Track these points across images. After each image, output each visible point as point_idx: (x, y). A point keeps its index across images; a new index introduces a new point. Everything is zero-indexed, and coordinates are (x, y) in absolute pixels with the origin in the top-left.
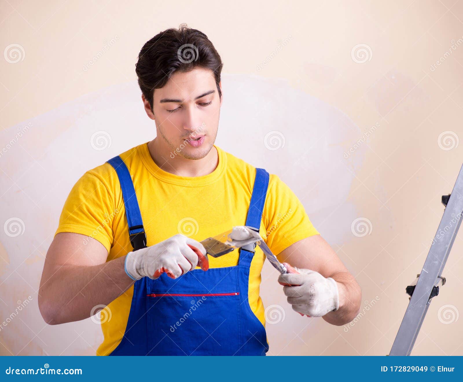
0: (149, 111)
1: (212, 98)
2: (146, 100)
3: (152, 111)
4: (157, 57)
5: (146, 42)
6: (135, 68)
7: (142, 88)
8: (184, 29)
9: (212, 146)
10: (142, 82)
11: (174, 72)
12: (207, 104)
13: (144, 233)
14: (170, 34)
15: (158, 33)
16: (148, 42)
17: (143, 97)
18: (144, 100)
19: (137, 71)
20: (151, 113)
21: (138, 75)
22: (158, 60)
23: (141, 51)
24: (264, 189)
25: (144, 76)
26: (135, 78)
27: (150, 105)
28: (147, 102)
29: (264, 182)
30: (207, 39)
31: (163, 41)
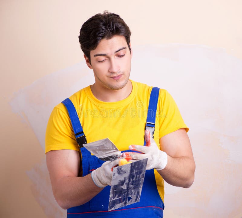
0: (89, 64)
1: (125, 52)
2: (86, 57)
3: (90, 64)
4: (91, 32)
5: (84, 23)
6: (78, 39)
7: (83, 50)
8: (106, 14)
9: (128, 80)
10: (83, 47)
11: (101, 40)
12: (122, 56)
13: (85, 136)
14: (98, 17)
15: (90, 17)
16: (85, 23)
17: (84, 56)
18: (85, 58)
19: (80, 41)
20: (90, 65)
21: (80, 43)
22: (91, 33)
23: (81, 28)
24: (156, 100)
25: (84, 43)
26: (79, 45)
27: (89, 60)
28: (87, 58)
29: (156, 96)
30: (120, 18)
31: (94, 22)
